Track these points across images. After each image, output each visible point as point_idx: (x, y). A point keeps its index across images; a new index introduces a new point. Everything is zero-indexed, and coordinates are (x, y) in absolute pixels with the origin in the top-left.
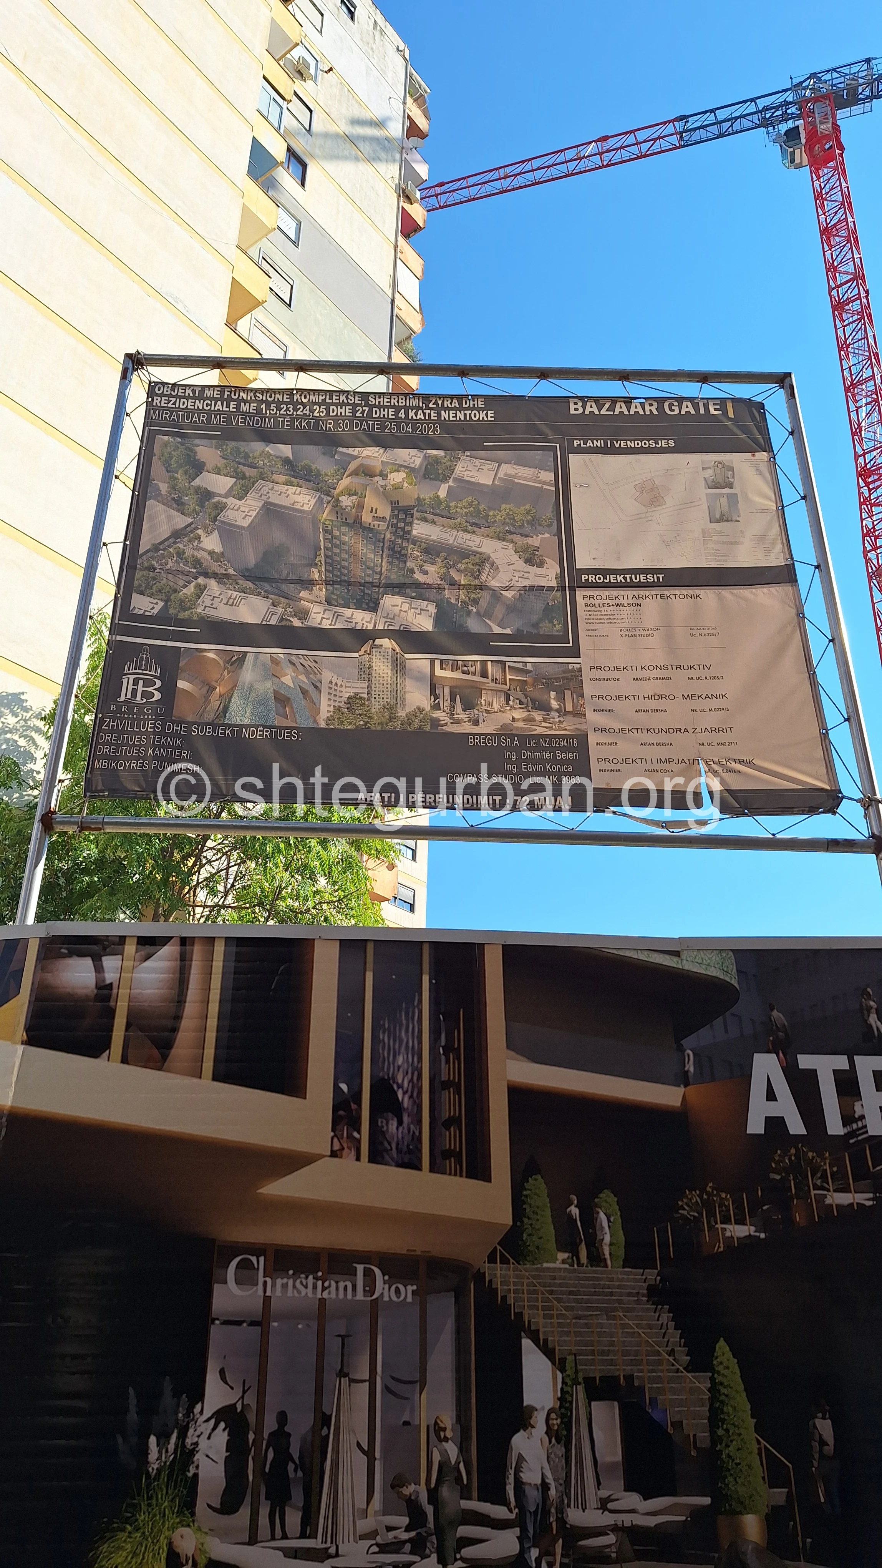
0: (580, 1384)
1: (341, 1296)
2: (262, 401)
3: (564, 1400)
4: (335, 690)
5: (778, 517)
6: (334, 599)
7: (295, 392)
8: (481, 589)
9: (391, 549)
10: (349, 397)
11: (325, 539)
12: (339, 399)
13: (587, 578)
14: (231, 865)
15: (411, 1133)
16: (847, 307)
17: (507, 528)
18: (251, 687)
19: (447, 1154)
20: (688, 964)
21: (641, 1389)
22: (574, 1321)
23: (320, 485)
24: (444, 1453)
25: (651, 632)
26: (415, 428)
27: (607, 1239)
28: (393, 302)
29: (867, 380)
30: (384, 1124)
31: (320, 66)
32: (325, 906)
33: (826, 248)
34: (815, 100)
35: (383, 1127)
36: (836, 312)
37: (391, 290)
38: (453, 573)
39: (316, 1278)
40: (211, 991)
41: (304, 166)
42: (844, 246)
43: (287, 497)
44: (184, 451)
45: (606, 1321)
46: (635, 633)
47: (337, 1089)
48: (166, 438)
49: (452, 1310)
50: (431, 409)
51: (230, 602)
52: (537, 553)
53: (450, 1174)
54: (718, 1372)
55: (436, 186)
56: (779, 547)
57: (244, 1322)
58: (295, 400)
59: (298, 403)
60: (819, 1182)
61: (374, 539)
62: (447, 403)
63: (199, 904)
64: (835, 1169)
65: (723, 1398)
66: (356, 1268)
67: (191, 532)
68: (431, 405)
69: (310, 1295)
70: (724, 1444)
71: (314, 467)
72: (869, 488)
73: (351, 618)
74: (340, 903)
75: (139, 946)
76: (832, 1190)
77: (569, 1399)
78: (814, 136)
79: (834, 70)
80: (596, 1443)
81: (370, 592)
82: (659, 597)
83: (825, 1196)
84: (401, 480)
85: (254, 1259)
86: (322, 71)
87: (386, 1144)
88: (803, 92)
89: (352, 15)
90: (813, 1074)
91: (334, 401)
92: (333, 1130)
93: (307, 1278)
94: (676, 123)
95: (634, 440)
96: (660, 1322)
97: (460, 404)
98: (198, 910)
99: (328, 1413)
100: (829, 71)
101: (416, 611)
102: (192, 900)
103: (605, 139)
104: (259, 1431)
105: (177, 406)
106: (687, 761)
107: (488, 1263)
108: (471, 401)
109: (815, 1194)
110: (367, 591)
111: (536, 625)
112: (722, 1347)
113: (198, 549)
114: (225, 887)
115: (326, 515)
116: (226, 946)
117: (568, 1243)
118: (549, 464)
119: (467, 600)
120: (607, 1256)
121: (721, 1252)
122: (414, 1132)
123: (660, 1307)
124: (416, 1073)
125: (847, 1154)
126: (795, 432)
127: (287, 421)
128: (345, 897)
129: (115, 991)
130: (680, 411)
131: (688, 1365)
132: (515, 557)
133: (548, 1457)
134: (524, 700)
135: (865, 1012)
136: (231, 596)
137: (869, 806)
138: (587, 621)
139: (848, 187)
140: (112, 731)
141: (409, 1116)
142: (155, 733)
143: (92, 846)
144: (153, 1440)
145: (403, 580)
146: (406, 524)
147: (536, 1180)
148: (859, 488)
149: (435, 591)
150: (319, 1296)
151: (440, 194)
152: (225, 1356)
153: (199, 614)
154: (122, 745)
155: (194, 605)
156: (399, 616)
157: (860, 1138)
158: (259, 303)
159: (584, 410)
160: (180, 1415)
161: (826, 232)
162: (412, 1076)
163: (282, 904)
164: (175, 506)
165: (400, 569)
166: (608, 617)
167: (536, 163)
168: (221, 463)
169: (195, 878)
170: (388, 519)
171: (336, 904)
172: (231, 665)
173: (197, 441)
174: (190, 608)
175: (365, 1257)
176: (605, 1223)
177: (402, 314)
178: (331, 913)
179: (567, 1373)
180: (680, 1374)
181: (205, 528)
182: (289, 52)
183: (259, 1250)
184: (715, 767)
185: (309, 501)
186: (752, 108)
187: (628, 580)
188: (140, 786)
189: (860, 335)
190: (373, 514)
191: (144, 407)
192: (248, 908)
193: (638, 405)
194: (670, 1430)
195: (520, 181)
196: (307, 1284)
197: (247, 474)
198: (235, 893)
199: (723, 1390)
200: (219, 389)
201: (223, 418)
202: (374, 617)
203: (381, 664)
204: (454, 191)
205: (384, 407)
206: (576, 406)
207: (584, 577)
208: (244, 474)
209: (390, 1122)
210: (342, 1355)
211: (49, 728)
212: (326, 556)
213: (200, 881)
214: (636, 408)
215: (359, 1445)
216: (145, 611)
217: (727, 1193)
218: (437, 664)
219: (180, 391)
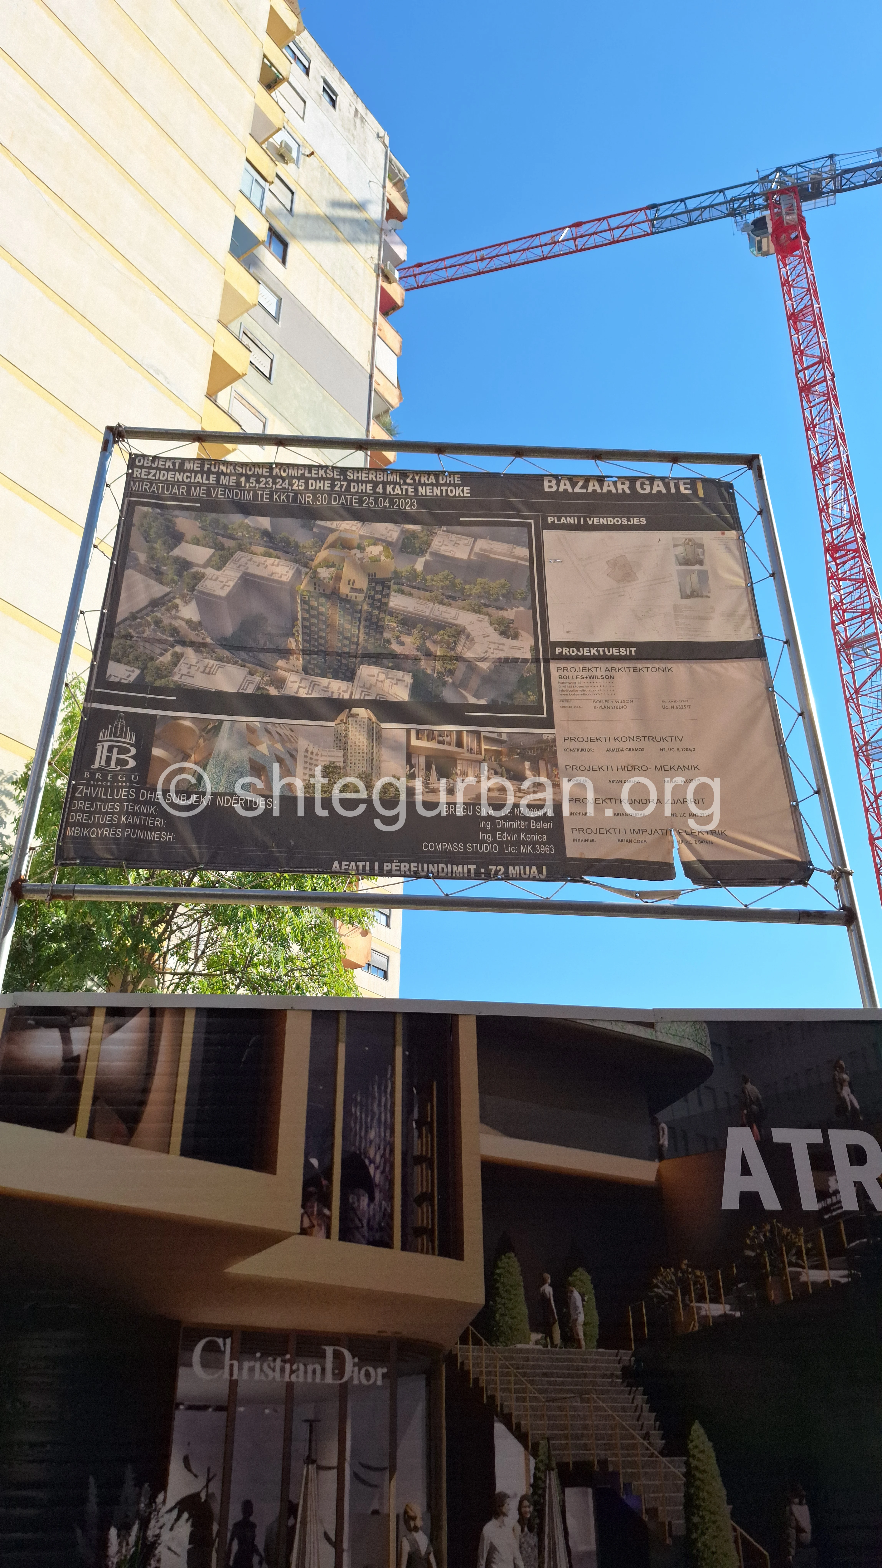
0: (553, 1470)
1: (309, 1379)
2: (241, 475)
3: (537, 1487)
4: (311, 759)
5: (748, 593)
6: (311, 668)
7: (274, 466)
8: (457, 660)
9: (368, 620)
10: (328, 471)
11: (302, 609)
12: (318, 474)
13: (561, 651)
14: (202, 931)
15: (383, 1210)
16: (813, 389)
17: (482, 601)
18: (227, 756)
19: (419, 1232)
20: (664, 1036)
21: (616, 1474)
22: (547, 1404)
23: (298, 557)
24: (414, 1544)
25: (623, 704)
26: (392, 503)
27: (581, 1318)
28: (371, 377)
29: (833, 459)
30: (355, 1200)
31: (302, 150)
32: (297, 974)
33: (793, 332)
34: (781, 192)
35: (354, 1203)
36: (803, 394)
37: (369, 366)
38: (429, 644)
39: (284, 1361)
40: (181, 1064)
41: (285, 245)
42: (810, 331)
43: (266, 567)
44: (163, 521)
45: (579, 1404)
46: (608, 705)
47: (307, 1165)
48: (145, 509)
49: (423, 1393)
50: (408, 484)
51: (207, 671)
52: (512, 625)
53: (422, 1252)
54: (694, 1456)
55: (415, 266)
56: (748, 622)
57: (209, 1407)
58: (274, 474)
59: (277, 477)
60: (793, 1259)
61: (351, 610)
62: (424, 479)
63: (169, 971)
64: (810, 1245)
65: (698, 1483)
66: (325, 1350)
67: (169, 601)
68: (408, 481)
69: (278, 1379)
70: (699, 1532)
71: (292, 539)
72: (836, 562)
73: (327, 687)
74: (313, 971)
75: (108, 1018)
76: (806, 1267)
77: (542, 1485)
78: (780, 228)
79: (799, 164)
80: (569, 1531)
81: (346, 662)
82: (631, 669)
83: (800, 1273)
84: (378, 553)
85: (220, 1341)
86: (304, 155)
87: (357, 1221)
88: (770, 184)
89: (333, 103)
90: (786, 1149)
91: (313, 475)
92: (304, 1206)
93: (275, 1360)
94: (648, 211)
95: (607, 517)
96: (635, 1405)
97: (437, 480)
98: (168, 977)
99: (295, 1502)
100: (793, 166)
101: (392, 681)
102: (161, 967)
103: (578, 225)
104: (223, 1522)
105: (157, 478)
106: (660, 832)
107: (461, 1344)
108: (448, 478)
109: (790, 1272)
110: (344, 661)
111: (510, 696)
112: (697, 1431)
113: (176, 618)
114: (196, 954)
115: (304, 586)
116: (196, 1017)
117: (541, 1324)
118: (524, 539)
119: (443, 671)
120: (581, 1336)
121: (696, 1331)
122: (385, 1209)
123: (634, 1389)
124: (388, 1148)
125: (821, 1230)
126: (764, 511)
127: (266, 494)
128: (318, 964)
129: (82, 1063)
130: (652, 489)
131: (663, 1448)
132: (490, 630)
133: (521, 1547)
134: (499, 770)
135: (839, 1086)
136: (208, 665)
137: (839, 878)
138: (561, 693)
139: (813, 275)
140: (85, 798)
141: (380, 1192)
142: (128, 801)
143: (61, 912)
144: (113, 1532)
145: (379, 650)
146: (383, 596)
147: (509, 1258)
148: (827, 563)
149: (411, 661)
150: (287, 1379)
151: (419, 274)
152: (189, 1444)
153: (175, 682)
154: (95, 812)
155: (171, 673)
156: (375, 686)
157: (834, 1213)
158: (238, 377)
159: (558, 487)
160: (142, 1505)
161: (793, 318)
162: (385, 1149)
163: (253, 971)
164: (153, 575)
165: (376, 639)
166: (582, 689)
167: (512, 247)
168: (200, 533)
169: (165, 944)
170: (365, 590)
171: (308, 971)
172: (207, 733)
173: (176, 512)
174: (166, 676)
175: (334, 1339)
176: (579, 1303)
177: (381, 389)
178: (303, 981)
179: (540, 1458)
180: (654, 1459)
181: (183, 597)
182: (271, 136)
183: (226, 1332)
184: (688, 838)
185: (287, 572)
186: (720, 198)
187: (602, 653)
188: (112, 854)
189: (827, 415)
190: (351, 586)
191: (124, 479)
192: (218, 976)
193: (611, 484)
194: (645, 1518)
195: (495, 263)
196: (275, 1366)
197: (226, 545)
198: (206, 960)
199: (698, 1475)
200: (200, 462)
201: (203, 490)
202: (350, 686)
203: (357, 734)
204: (432, 271)
205: (362, 482)
206: (550, 484)
207: (558, 650)
208: (223, 545)
209: (362, 1198)
210: (310, 1441)
211: (20, 792)
212: (304, 627)
213: (170, 948)
214: (609, 486)
215: (327, 1536)
216: (121, 679)
217: (701, 1270)
218: (413, 734)
219: (161, 463)
